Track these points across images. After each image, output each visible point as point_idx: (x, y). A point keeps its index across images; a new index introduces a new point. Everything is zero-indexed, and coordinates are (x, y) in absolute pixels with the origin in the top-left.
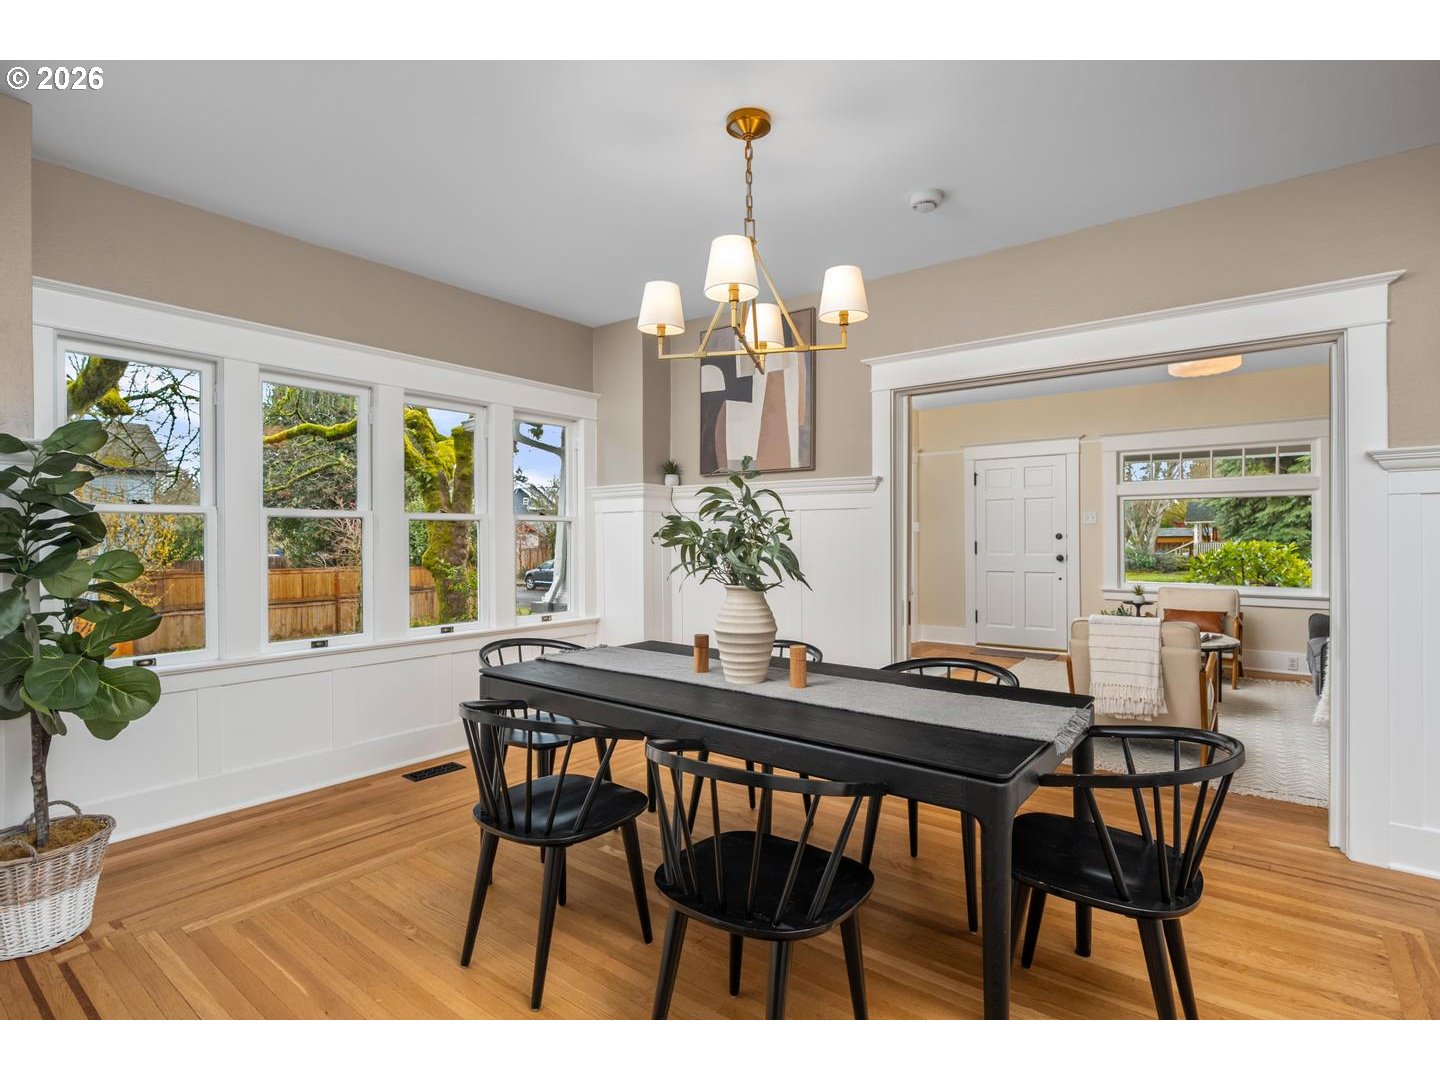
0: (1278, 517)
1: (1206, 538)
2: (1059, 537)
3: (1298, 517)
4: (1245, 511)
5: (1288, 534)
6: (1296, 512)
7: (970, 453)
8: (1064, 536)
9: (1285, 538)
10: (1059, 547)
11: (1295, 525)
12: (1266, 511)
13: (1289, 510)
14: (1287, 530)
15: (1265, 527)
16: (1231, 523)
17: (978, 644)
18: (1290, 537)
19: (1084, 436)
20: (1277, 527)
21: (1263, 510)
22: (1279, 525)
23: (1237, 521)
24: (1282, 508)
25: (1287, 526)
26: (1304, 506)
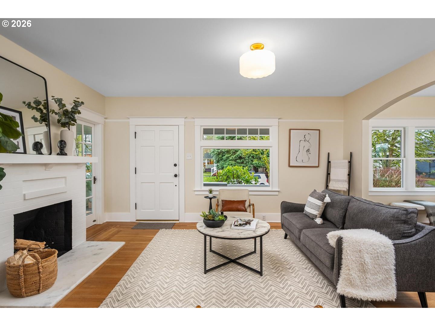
0: (228, 158)
1: (208, 163)
2: (175, 165)
3: (232, 158)
4: (220, 156)
5: (230, 163)
6: (232, 157)
7: (133, 121)
8: (178, 165)
9: (230, 164)
10: (175, 170)
11: (232, 160)
12: (226, 156)
13: (231, 156)
14: (230, 162)
15: (225, 161)
16: (217, 159)
17: (137, 220)
18: (231, 163)
19: (186, 117)
20: (227, 161)
21: (225, 156)
22: (228, 160)
23: (218, 159)
24: (229, 155)
25: (230, 160)
26: (234, 155)
